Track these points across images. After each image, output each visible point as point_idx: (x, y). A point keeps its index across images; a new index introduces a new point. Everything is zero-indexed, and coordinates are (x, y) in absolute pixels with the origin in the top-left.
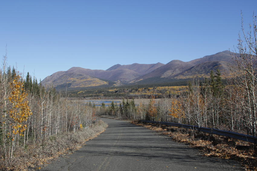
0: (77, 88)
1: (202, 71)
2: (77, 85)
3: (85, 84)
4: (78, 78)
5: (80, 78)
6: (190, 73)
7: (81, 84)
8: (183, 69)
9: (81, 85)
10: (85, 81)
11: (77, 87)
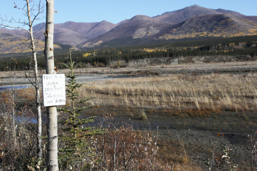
0: (8, 54)
1: (200, 28)
2: (8, 50)
3: (21, 48)
4: (4, 40)
5: (8, 39)
6: (181, 31)
7: (14, 48)
8: (159, 26)
9: (16, 49)
10: (20, 44)
11: (8, 52)
